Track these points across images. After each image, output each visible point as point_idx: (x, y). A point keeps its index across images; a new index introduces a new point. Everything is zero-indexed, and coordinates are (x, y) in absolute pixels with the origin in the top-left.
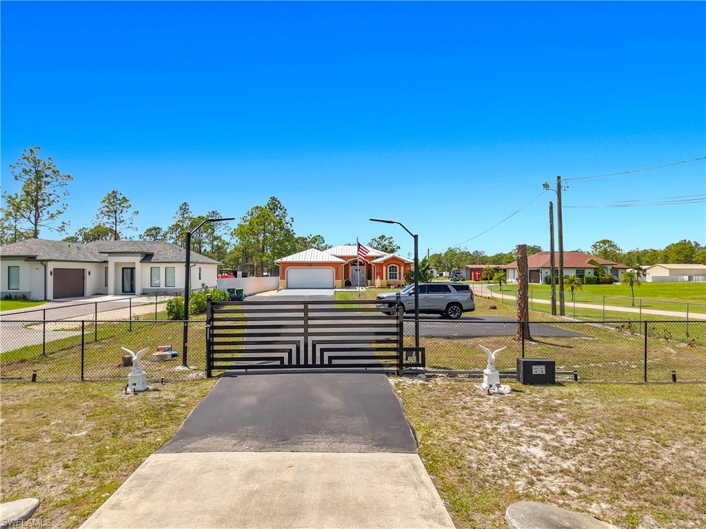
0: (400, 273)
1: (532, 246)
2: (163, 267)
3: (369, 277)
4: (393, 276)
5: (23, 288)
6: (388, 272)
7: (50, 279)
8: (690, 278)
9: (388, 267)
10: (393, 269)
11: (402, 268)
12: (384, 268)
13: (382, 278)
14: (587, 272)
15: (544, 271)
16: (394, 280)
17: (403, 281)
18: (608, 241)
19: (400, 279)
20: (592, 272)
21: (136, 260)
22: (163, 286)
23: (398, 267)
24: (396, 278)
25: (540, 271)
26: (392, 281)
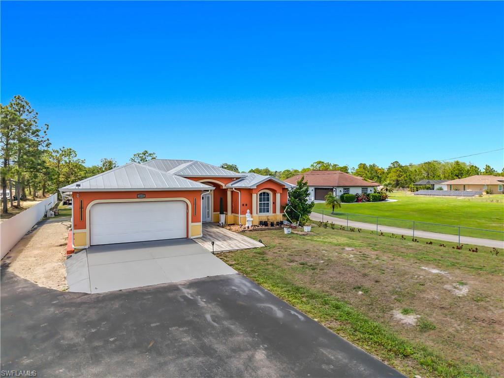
0: (274, 203)
4: (264, 208)
6: (259, 202)
9: (259, 194)
11: (278, 196)
12: (254, 196)
16: (266, 214)
17: (279, 216)
19: (274, 211)
24: (268, 211)
25: (334, 189)
26: (264, 216)
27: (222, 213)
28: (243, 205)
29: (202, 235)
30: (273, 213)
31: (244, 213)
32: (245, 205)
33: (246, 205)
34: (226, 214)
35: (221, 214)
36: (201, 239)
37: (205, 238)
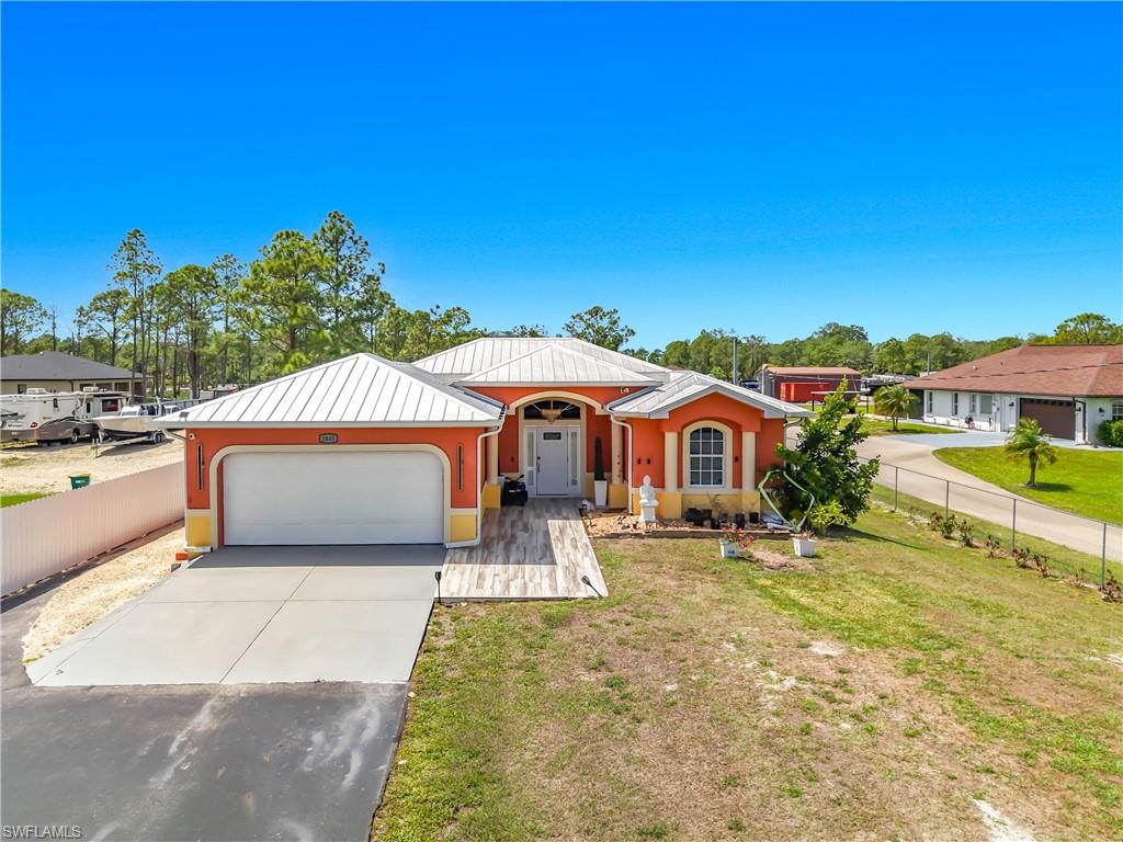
0: (738, 459)
1: (849, 326)
3: (599, 465)
4: (707, 472)
6: (687, 457)
9: (687, 432)
10: (707, 440)
11: (749, 439)
12: (671, 439)
13: (659, 483)
15: (1092, 407)
16: (712, 489)
17: (751, 497)
18: (1097, 318)
19: (738, 483)
23: (728, 433)
24: (720, 482)
25: (1079, 405)
26: (702, 495)
27: (599, 477)
28: (639, 461)
29: (477, 541)
30: (734, 487)
31: (638, 483)
32: (644, 462)
33: (649, 461)
34: (610, 481)
35: (596, 479)
36: (470, 553)
37: (484, 549)
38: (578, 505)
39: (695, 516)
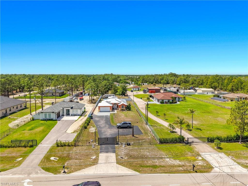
2: (75, 110)
3: (118, 107)
5: (52, 118)
6: (122, 107)
7: (56, 115)
8: (207, 93)
13: (120, 108)
14: (170, 100)
15: (160, 100)
19: (124, 108)
20: (172, 100)
21: (70, 109)
22: (75, 114)
23: (124, 106)
36: (111, 112)
37: (112, 111)
38: (116, 109)
39: (122, 110)
